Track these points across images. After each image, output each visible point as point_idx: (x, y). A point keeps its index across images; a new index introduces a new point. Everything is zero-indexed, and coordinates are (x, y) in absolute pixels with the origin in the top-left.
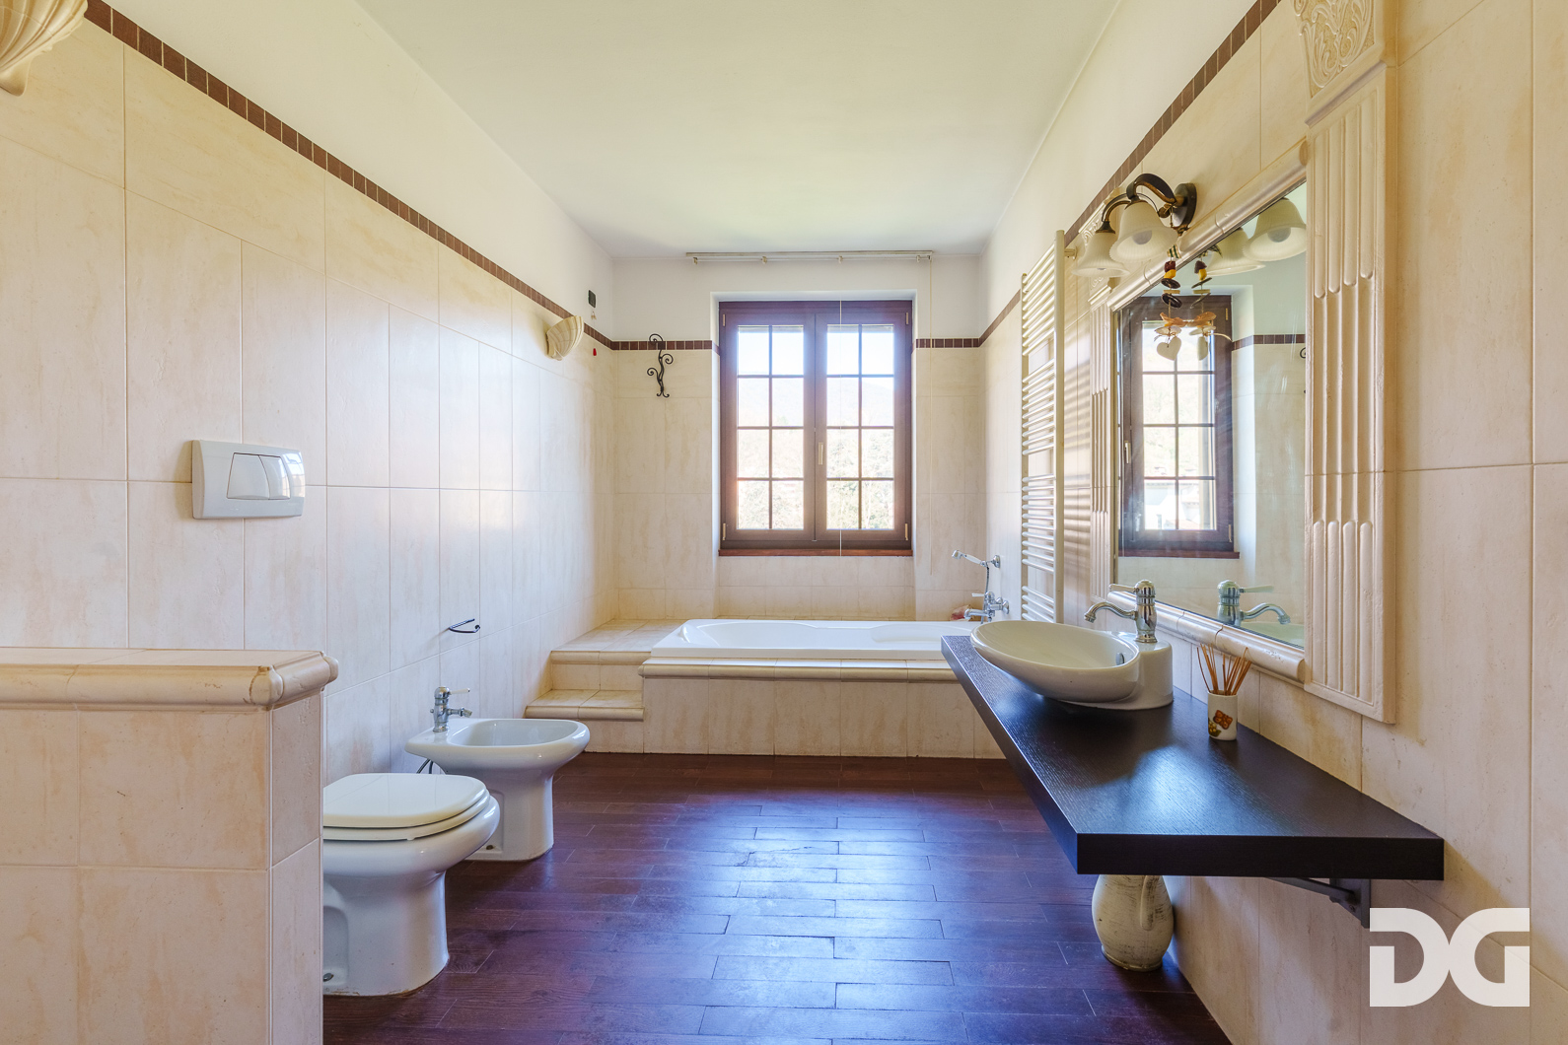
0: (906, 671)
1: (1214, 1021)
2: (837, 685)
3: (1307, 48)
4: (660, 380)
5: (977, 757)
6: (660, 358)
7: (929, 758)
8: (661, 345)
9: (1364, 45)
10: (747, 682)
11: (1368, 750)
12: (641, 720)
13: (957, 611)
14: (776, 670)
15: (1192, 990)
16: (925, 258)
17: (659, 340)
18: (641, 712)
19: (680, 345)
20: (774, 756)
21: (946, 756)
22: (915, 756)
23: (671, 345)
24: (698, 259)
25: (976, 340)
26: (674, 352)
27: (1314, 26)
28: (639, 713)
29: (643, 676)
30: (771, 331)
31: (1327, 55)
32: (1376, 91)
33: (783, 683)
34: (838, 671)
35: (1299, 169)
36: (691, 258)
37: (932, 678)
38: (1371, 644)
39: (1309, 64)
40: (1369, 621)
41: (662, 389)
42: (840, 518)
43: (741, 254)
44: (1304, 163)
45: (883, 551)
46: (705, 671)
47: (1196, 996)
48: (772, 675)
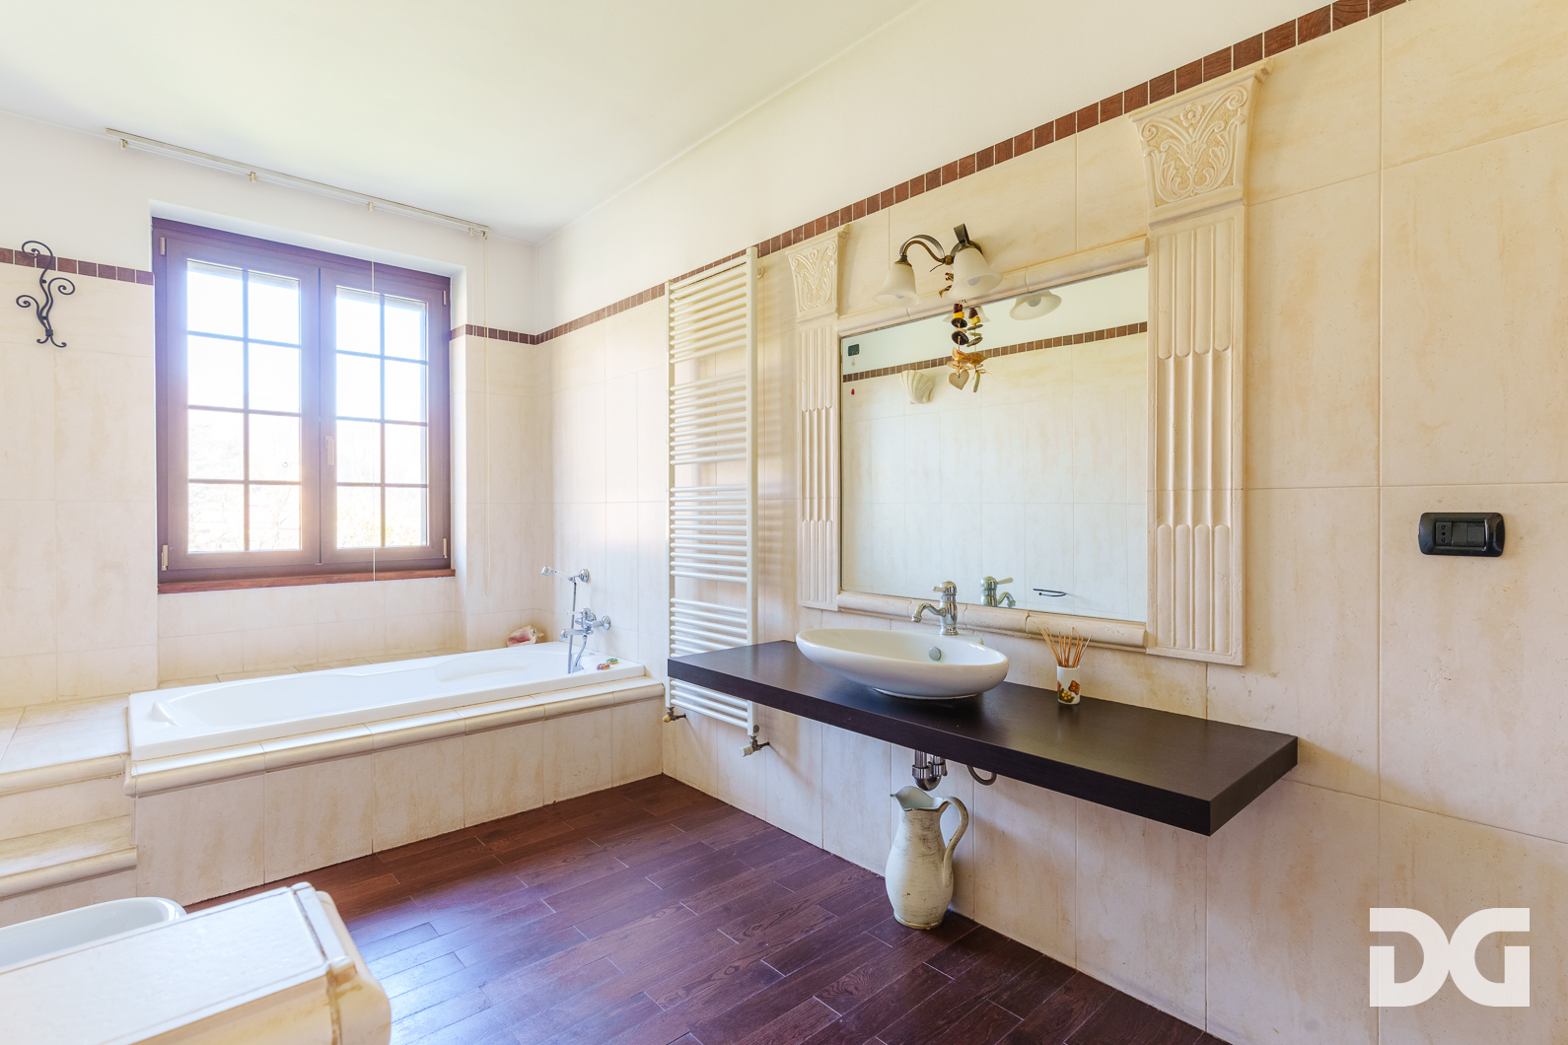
0: (542, 708)
1: (1012, 940)
2: (459, 741)
3: (1152, 168)
4: (43, 318)
5: (615, 786)
6: (42, 281)
7: (568, 800)
8: (47, 262)
9: (1223, 183)
10: (329, 764)
11: (1214, 688)
12: (132, 867)
13: (517, 634)
14: (376, 738)
15: (977, 924)
16: (479, 232)
17: (44, 252)
18: (132, 855)
19: (87, 269)
20: (373, 854)
21: (584, 794)
22: (552, 802)
23: (67, 265)
24: (125, 142)
25: (532, 337)
26: (76, 278)
27: (1164, 155)
28: (130, 856)
29: (133, 796)
30: (245, 279)
31: (1179, 180)
32: (1233, 219)
33: (386, 754)
34: (462, 723)
35: (1141, 257)
36: (117, 138)
37: (571, 710)
38: (1228, 612)
39: (1154, 181)
40: (1226, 595)
41: (49, 333)
42: (354, 533)
43: (214, 158)
44: (1147, 255)
45: (419, 573)
46: (260, 762)
47: (983, 927)
48: (371, 747)
